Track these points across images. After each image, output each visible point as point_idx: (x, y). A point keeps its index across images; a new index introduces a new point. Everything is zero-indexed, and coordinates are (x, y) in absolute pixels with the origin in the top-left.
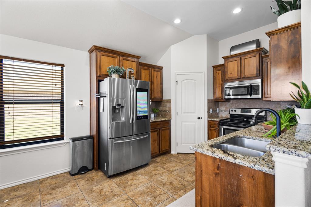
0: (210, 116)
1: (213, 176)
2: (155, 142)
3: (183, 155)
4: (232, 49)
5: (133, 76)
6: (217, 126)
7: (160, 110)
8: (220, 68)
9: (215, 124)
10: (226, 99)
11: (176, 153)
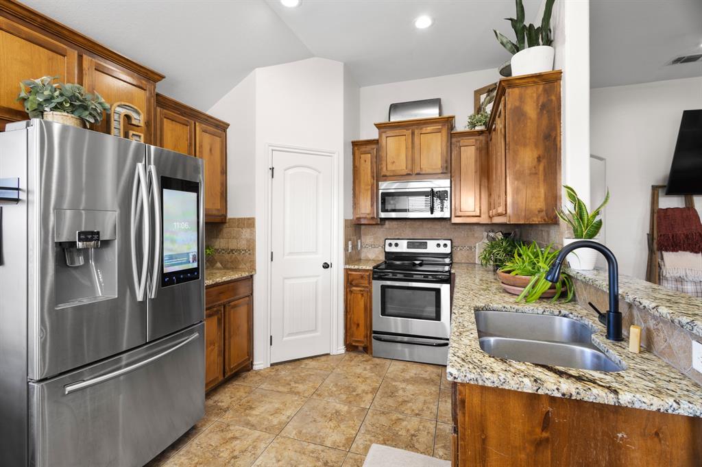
0: (349, 259)
1: (528, 451)
2: (212, 347)
3: (289, 367)
4: (392, 109)
5: (140, 136)
6: (366, 282)
7: (217, 247)
8: (369, 148)
9: (362, 277)
10: (381, 218)
11: (269, 366)
